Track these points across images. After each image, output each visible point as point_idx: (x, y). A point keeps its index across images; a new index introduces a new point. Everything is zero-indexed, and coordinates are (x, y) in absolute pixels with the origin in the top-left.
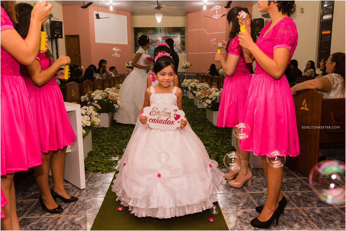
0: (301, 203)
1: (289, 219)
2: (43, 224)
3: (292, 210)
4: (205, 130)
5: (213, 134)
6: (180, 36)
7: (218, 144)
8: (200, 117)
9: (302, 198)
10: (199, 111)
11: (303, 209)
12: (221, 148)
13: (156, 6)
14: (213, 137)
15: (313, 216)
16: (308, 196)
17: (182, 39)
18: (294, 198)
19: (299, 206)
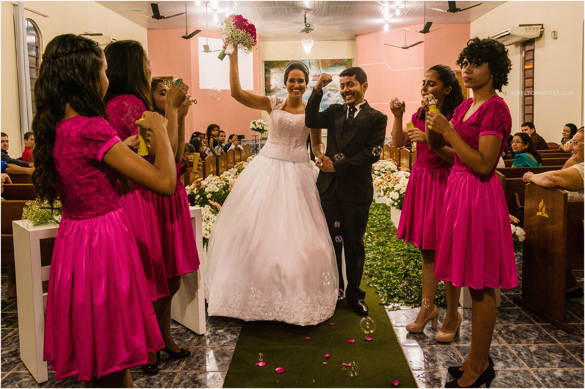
0: (535, 361)
1: (514, 384)
2: (153, 380)
3: (519, 371)
4: (388, 243)
5: (401, 250)
7: (409, 268)
8: (379, 221)
9: (538, 354)
10: (378, 210)
11: (537, 370)
12: (415, 275)
13: (304, 27)
14: (402, 256)
15: (550, 381)
16: (547, 353)
18: (525, 354)
19: (531, 366)
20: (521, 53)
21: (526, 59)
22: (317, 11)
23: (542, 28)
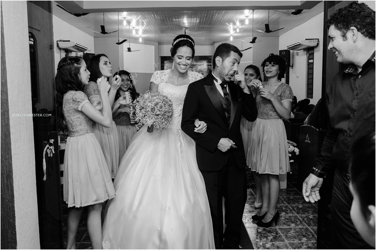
6: (207, 64)
15: (306, 220)
17: (209, 66)
19: (309, 226)
20: (307, 54)
21: (309, 58)
22: (192, 29)
23: (318, 41)
